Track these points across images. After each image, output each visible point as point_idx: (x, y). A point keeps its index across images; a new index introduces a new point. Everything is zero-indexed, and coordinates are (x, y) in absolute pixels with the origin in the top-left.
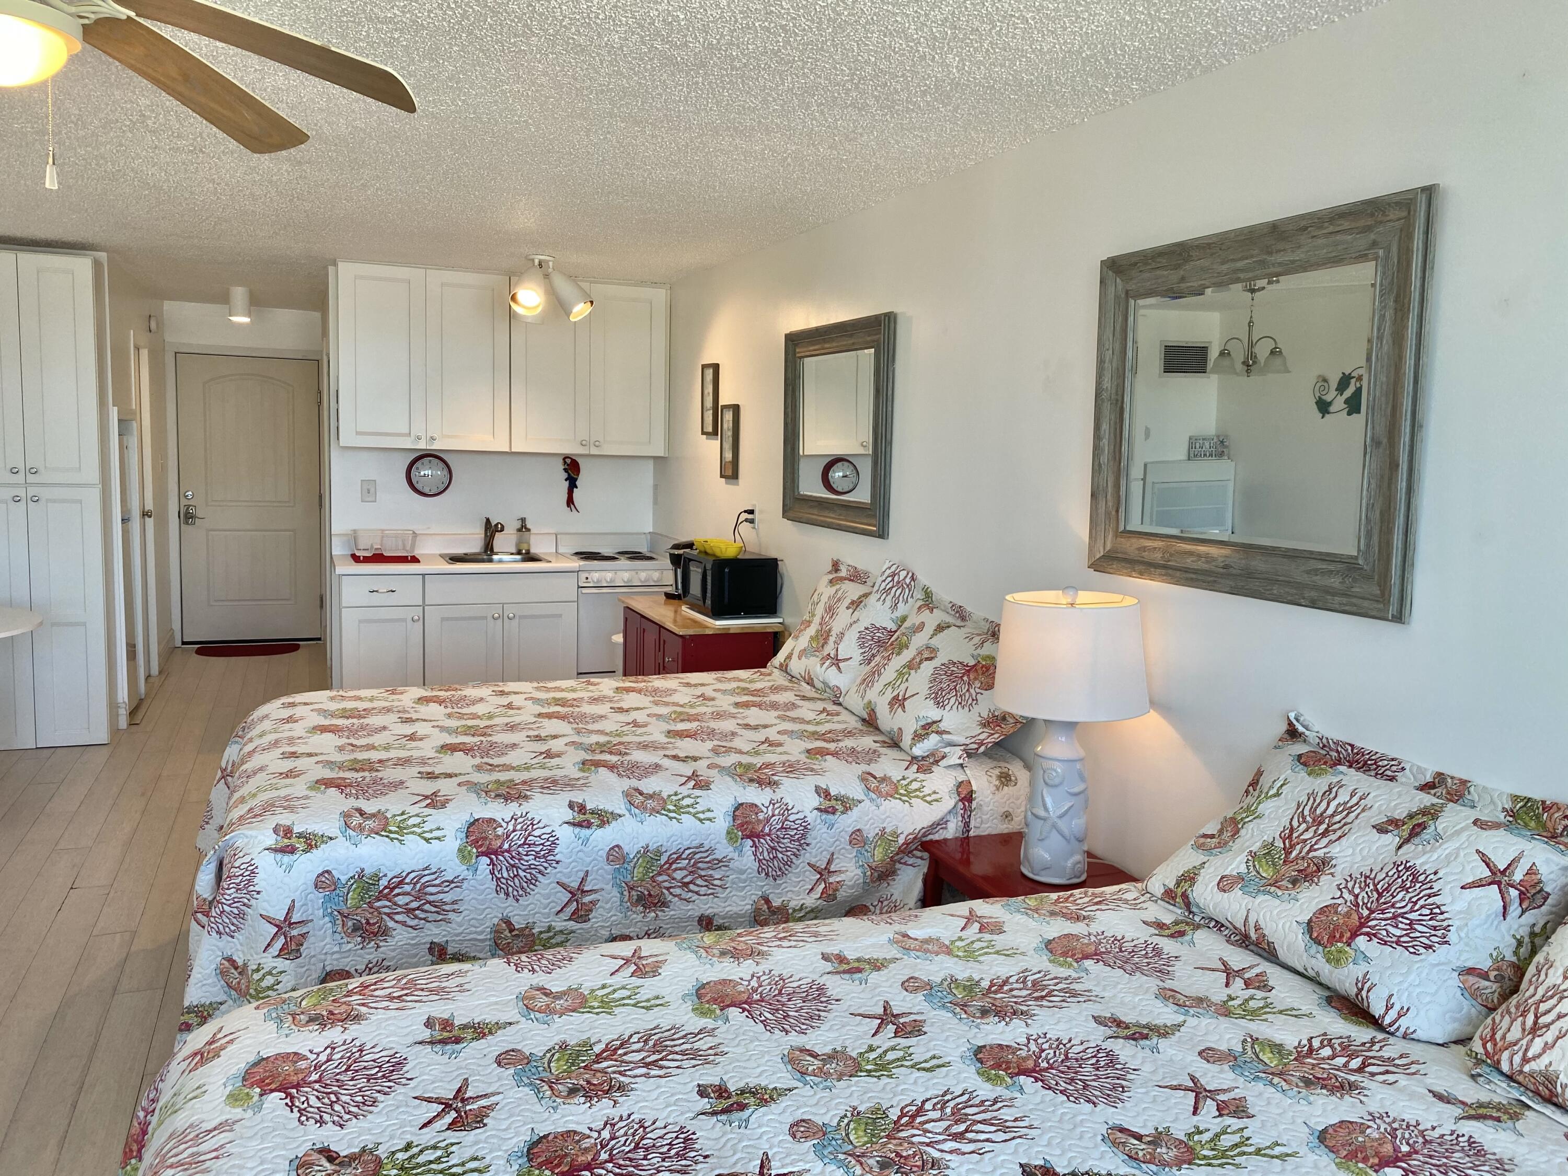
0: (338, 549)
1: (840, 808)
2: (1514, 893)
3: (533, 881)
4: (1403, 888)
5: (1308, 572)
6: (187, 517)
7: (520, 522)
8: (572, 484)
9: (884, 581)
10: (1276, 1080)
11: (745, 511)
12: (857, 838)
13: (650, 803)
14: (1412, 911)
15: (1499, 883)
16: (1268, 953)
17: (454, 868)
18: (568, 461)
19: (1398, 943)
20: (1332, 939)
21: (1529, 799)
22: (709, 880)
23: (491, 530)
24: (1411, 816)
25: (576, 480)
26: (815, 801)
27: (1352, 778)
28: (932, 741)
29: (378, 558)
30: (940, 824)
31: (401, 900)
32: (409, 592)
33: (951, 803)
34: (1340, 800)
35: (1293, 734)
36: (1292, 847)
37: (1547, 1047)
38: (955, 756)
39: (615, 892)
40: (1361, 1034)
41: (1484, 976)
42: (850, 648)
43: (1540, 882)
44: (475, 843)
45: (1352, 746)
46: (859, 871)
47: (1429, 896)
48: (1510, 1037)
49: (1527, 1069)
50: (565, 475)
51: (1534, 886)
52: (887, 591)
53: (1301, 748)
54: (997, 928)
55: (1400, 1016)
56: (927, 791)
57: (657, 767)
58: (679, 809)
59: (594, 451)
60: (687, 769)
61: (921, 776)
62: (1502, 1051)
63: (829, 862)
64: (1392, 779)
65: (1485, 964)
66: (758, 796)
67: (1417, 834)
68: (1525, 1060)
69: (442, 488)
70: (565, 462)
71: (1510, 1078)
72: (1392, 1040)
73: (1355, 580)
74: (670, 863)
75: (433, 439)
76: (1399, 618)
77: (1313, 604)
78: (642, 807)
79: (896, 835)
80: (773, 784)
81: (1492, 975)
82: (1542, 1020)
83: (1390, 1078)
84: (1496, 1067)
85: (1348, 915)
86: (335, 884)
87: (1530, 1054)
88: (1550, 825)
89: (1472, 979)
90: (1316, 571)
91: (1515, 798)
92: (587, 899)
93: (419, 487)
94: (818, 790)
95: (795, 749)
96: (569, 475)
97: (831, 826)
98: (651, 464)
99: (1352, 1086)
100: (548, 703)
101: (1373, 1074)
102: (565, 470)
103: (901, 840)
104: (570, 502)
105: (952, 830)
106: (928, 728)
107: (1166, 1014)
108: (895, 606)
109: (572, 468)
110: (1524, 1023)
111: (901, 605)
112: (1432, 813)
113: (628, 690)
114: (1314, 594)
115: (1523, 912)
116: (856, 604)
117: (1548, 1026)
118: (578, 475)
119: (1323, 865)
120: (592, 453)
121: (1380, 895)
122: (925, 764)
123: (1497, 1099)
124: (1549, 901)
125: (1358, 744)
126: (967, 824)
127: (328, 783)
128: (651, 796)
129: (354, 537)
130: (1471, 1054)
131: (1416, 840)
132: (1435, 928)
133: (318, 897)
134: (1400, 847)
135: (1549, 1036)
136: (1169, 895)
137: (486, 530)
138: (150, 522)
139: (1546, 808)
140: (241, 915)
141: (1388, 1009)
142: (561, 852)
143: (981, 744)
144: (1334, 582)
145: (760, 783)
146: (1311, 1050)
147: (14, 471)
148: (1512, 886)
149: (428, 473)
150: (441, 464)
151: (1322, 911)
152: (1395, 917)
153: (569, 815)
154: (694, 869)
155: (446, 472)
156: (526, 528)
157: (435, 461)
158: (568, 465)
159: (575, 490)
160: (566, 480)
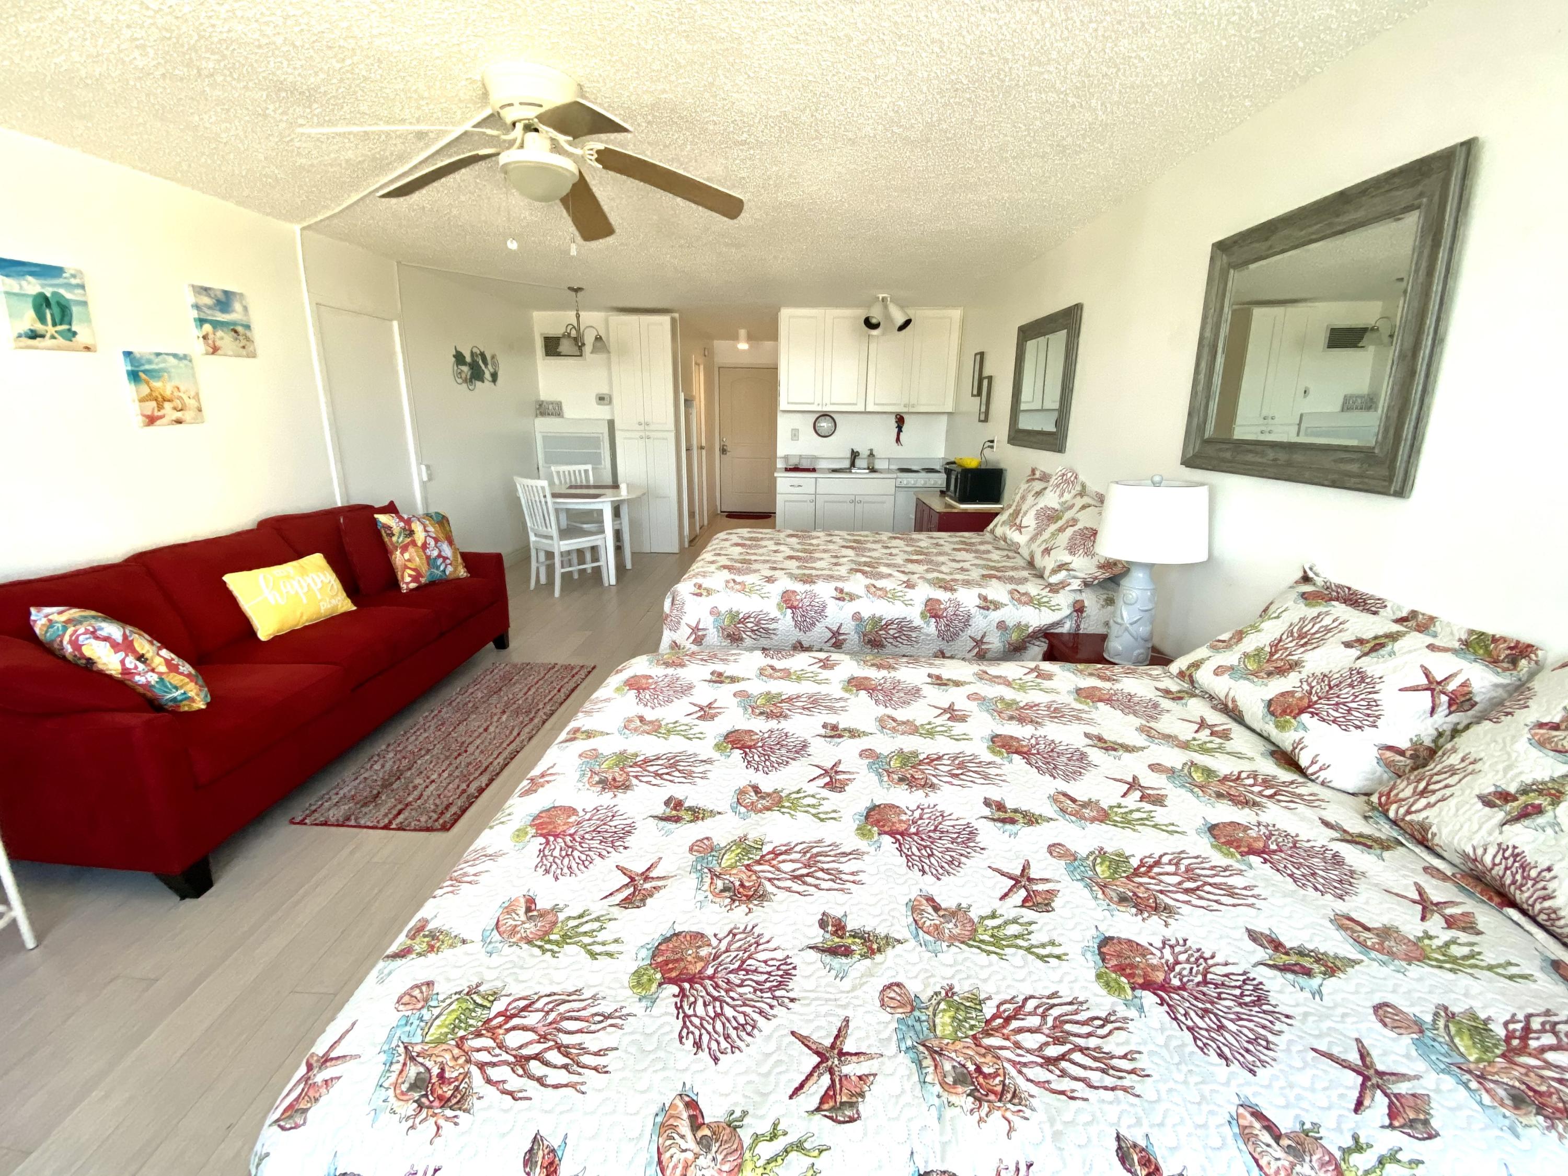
0: (780, 464)
1: (992, 607)
2: (1444, 699)
3: (813, 624)
4: (1351, 685)
5: (1335, 461)
6: (723, 451)
7: (870, 451)
8: (900, 429)
9: (1057, 479)
10: (1196, 789)
11: (989, 441)
12: (1001, 626)
13: (879, 593)
14: (1353, 701)
15: (1433, 690)
16: (1237, 716)
17: (774, 613)
18: (899, 416)
19: (1334, 722)
20: (1284, 712)
21: (1483, 634)
22: (909, 638)
23: (855, 455)
24: (1376, 638)
25: (902, 427)
26: (978, 602)
27: (1339, 610)
28: (1062, 575)
29: (796, 469)
30: (1059, 623)
31: (749, 625)
32: (809, 487)
33: (1068, 612)
34: (1324, 623)
35: (1306, 579)
36: (1276, 652)
37: (1429, 806)
38: (1076, 584)
39: (856, 636)
40: (1285, 776)
41: (1402, 753)
42: (1029, 520)
43: (1470, 693)
44: (785, 602)
45: (1349, 589)
46: (1001, 645)
47: (1370, 693)
48: (1401, 796)
49: (1408, 818)
50: (896, 425)
51: (1464, 695)
52: (1058, 486)
53: (1308, 588)
54: (1049, 677)
55: (1321, 769)
56: (1052, 603)
57: (890, 575)
58: (894, 597)
59: (912, 410)
60: (905, 578)
61: (1050, 595)
62: (1392, 803)
63: (983, 637)
64: (1375, 613)
65: (1404, 744)
66: (942, 595)
67: (1376, 650)
68: (1408, 812)
69: (831, 433)
70: (897, 417)
71: (1394, 823)
72: (1310, 784)
73: (1370, 465)
74: (887, 625)
75: (828, 406)
76: (1401, 493)
77: (1334, 484)
78: (874, 594)
79: (1027, 626)
80: (952, 590)
81: (1408, 753)
82: (1432, 787)
83: (1292, 805)
84: (1385, 814)
85: (1301, 699)
86: (719, 614)
87: (1413, 809)
88: (1494, 653)
89: (1389, 754)
90: (1342, 460)
91: (1471, 632)
92: (841, 637)
93: (819, 432)
94: (980, 596)
95: (975, 574)
96: (899, 424)
97: (986, 617)
98: (945, 417)
99: (1255, 804)
100: (850, 541)
101: (1279, 801)
102: (896, 421)
103: (1031, 630)
104: (898, 440)
105: (1066, 628)
106: (1061, 567)
107: (1139, 740)
108: (1062, 495)
109: (900, 421)
110: (1416, 787)
111: (1066, 494)
112: (1393, 637)
113: (895, 538)
114: (1335, 476)
115: (1450, 713)
116: (1038, 494)
117: (1434, 792)
118: (903, 424)
119: (1295, 666)
120: (910, 411)
121: (1331, 688)
122: (1055, 589)
123: (1377, 834)
124: (1477, 708)
125: (1354, 587)
126: (1078, 626)
127: (725, 567)
128: (880, 589)
129: (786, 458)
130: (1369, 803)
131: (1374, 654)
132: (1368, 715)
133: (711, 619)
134: (1359, 658)
135: (1433, 799)
136: (1181, 675)
138: (704, 452)
139: (1494, 639)
140: (679, 623)
141: (1313, 763)
142: (828, 612)
143: (1096, 578)
144: (1354, 468)
145: (945, 589)
146: (1238, 778)
147: (640, 424)
148: (1444, 693)
149: (825, 425)
150: (831, 419)
151: (1283, 694)
152: (1337, 704)
153: (834, 594)
154: (900, 630)
155: (833, 424)
156: (872, 455)
157: (828, 418)
158: (898, 419)
159: (901, 433)
160: (897, 427)
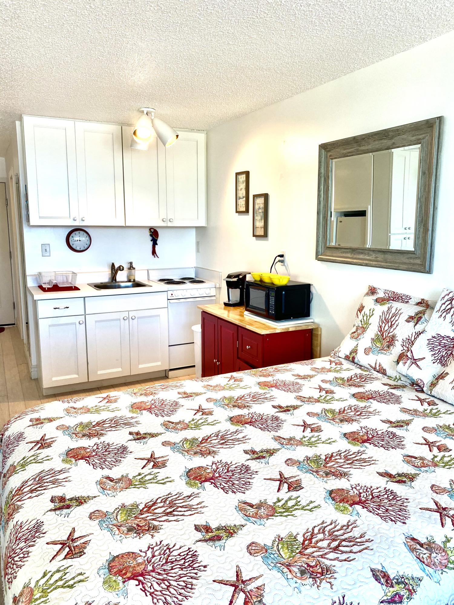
0: (31, 283)
7: (129, 264)
8: (155, 243)
9: (444, 303)
11: (279, 256)
18: (152, 230)
23: (115, 270)
25: (157, 240)
29: (56, 288)
32: (76, 307)
50: (150, 238)
69: (86, 246)
70: (151, 231)
75: (83, 220)
93: (74, 247)
96: (153, 238)
98: (194, 230)
102: (151, 235)
104: (154, 252)
109: (154, 234)
116: (415, 319)
118: (158, 238)
120: (169, 225)
129: (39, 276)
137: (112, 270)
149: (78, 239)
150: (85, 234)
155: (88, 238)
156: (133, 268)
157: (82, 232)
158: (152, 233)
159: (156, 246)
160: (151, 241)
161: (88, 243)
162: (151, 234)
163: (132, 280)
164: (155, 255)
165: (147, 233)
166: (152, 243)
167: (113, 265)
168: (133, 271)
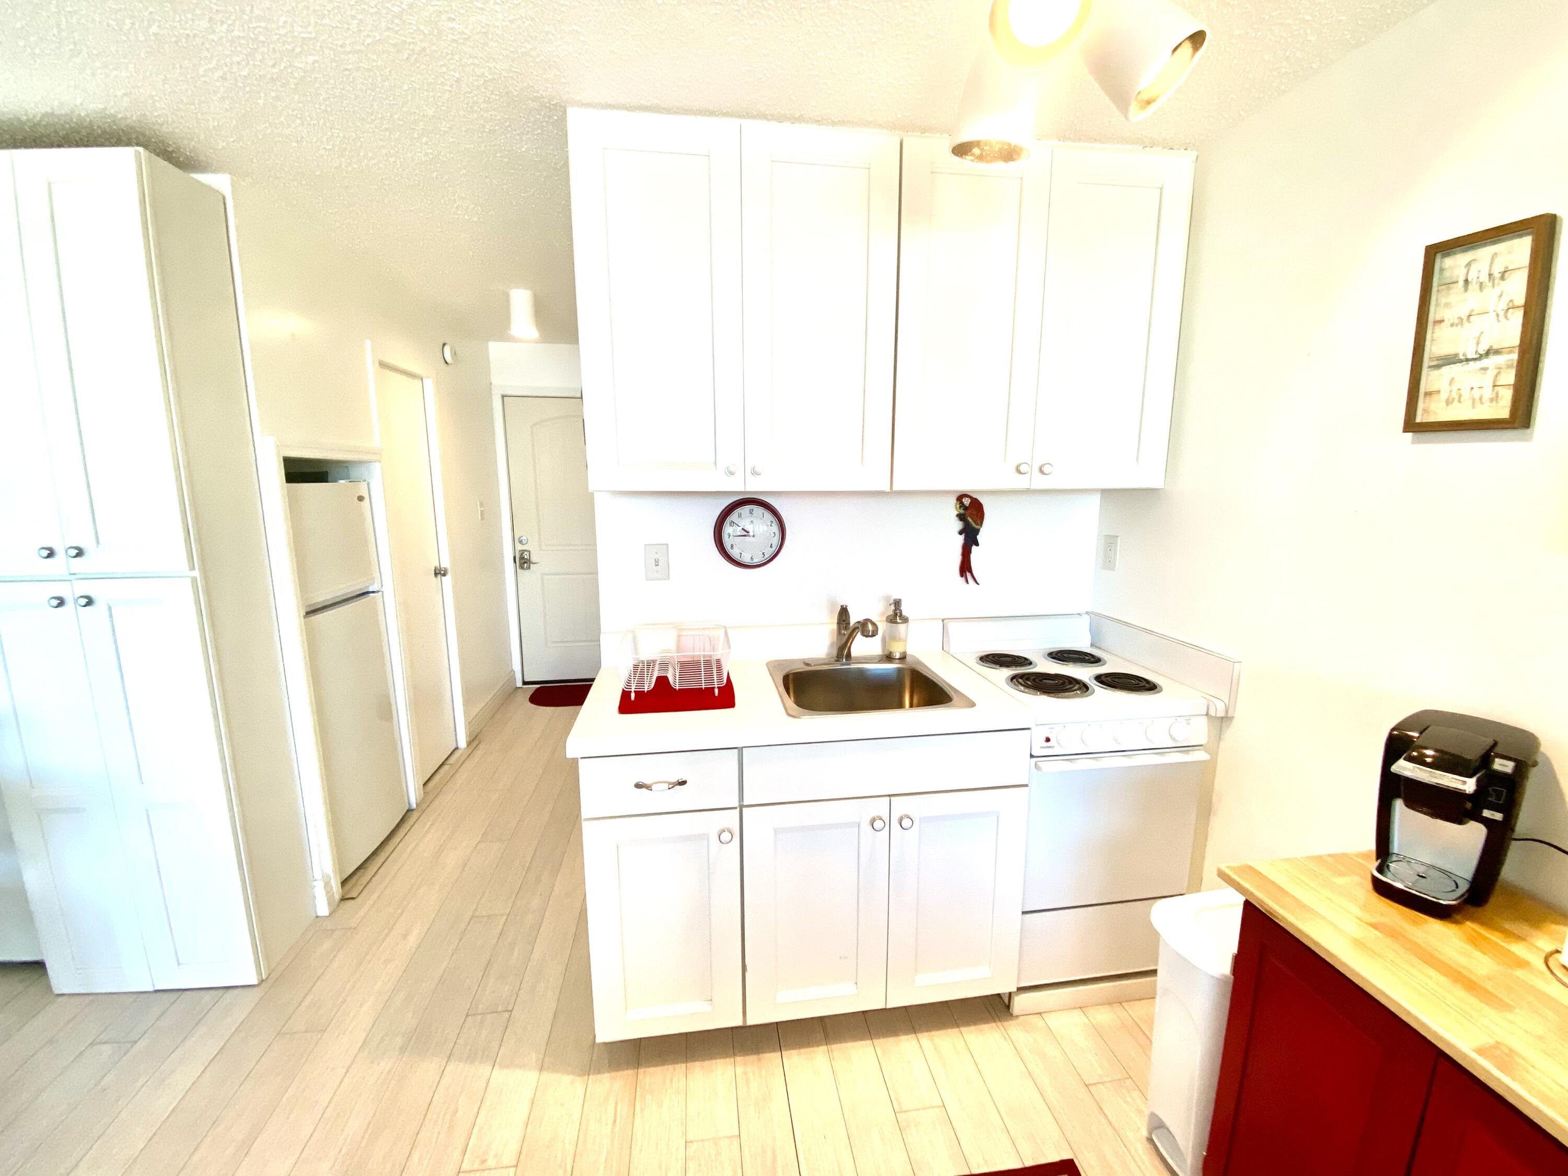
6: (523, 562)
7: (893, 607)
8: (970, 537)
18: (967, 502)
23: (851, 627)
25: (977, 531)
50: (959, 525)
59: (1040, 482)
69: (769, 552)
70: (962, 505)
75: (755, 473)
98: (1095, 499)
102: (961, 517)
104: (965, 568)
120: (1034, 486)
129: (628, 652)
137: (839, 624)
147: (44, 555)
149: (748, 530)
150: (768, 516)
155: (775, 528)
156: (901, 616)
157: (758, 510)
158: (966, 508)
159: (974, 548)
160: (960, 533)
161: (776, 541)
162: (962, 511)
163: (898, 656)
164: (968, 575)
165: (951, 511)
166: (961, 539)
167: (844, 613)
168: (902, 627)
